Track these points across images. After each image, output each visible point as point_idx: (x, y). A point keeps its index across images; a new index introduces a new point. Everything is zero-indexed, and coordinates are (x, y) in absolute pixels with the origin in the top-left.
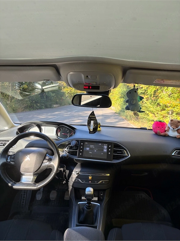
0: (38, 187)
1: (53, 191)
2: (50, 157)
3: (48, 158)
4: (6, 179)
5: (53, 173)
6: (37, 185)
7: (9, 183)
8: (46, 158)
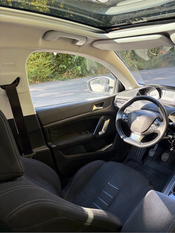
0: (143, 146)
1: (165, 153)
2: (159, 123)
3: (156, 123)
4: (119, 132)
5: (158, 138)
6: (141, 144)
7: (121, 135)
8: (155, 123)
